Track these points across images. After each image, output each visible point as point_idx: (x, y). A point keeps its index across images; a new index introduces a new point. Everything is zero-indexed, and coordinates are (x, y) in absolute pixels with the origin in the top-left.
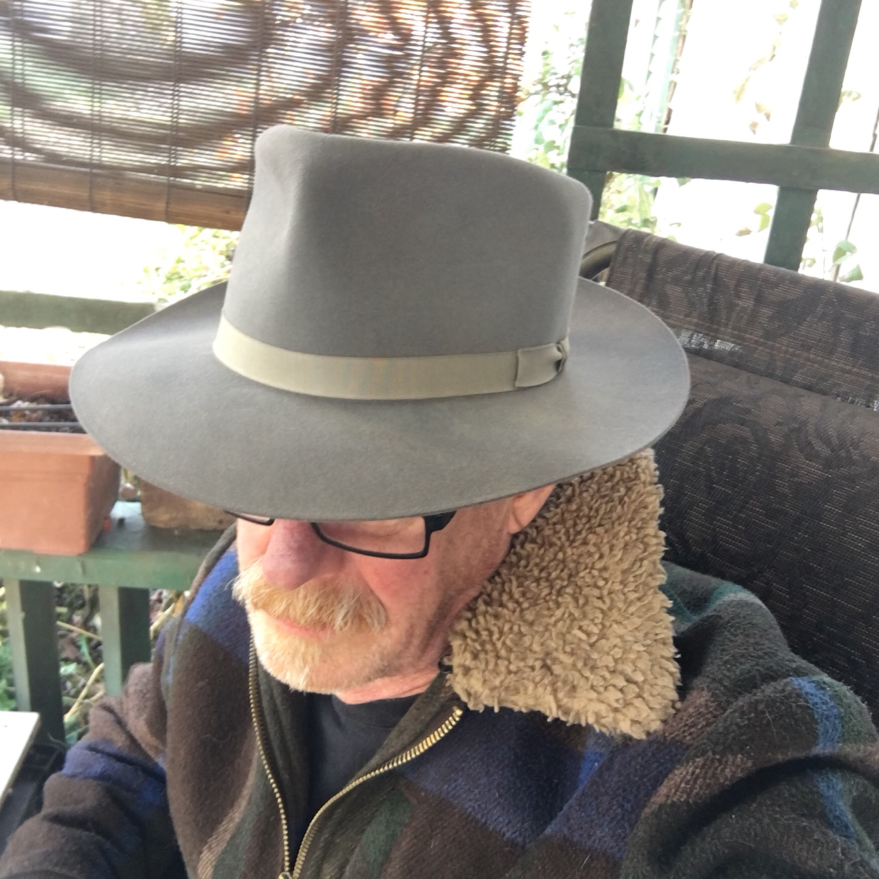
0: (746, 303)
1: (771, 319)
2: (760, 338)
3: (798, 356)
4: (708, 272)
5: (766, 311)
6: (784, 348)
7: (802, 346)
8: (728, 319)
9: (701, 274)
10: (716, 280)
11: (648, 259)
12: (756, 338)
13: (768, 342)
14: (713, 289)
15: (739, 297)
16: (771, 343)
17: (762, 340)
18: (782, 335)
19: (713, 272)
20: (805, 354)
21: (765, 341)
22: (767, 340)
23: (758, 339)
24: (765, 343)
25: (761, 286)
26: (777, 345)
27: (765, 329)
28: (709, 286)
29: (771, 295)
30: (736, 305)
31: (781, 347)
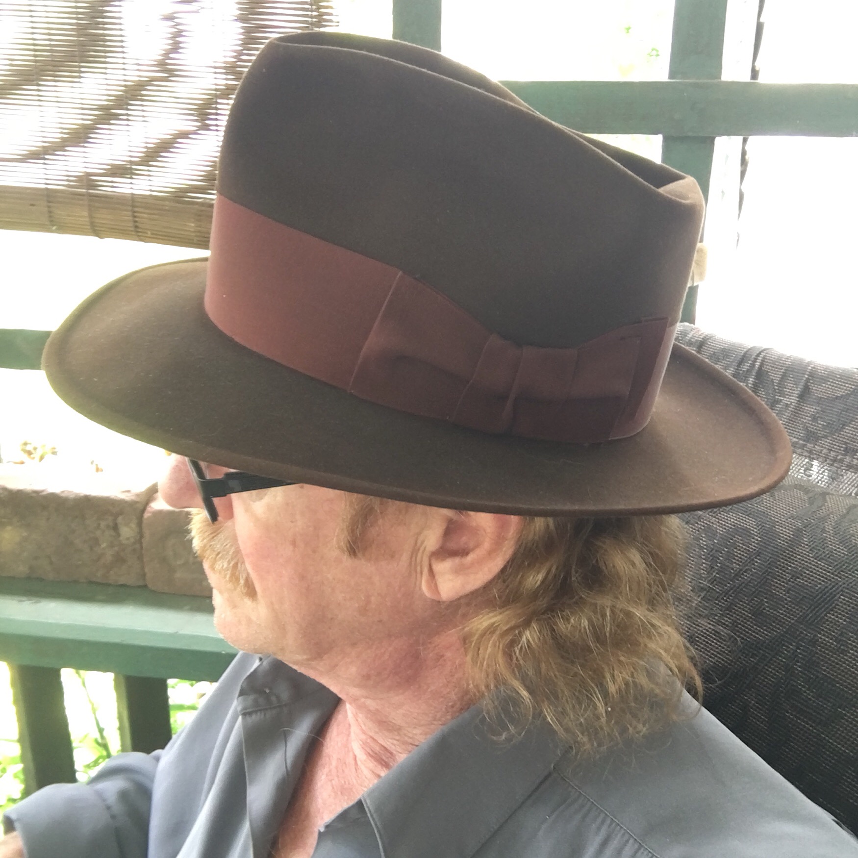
0: (791, 399)
1: (814, 419)
3: (841, 461)
4: (752, 366)
5: (810, 409)
6: (825, 451)
7: (846, 448)
9: (745, 367)
10: (761, 375)
13: (810, 445)
15: (782, 394)
16: (812, 445)
17: (801, 442)
18: (825, 437)
19: (757, 364)
20: (848, 459)
21: (804, 443)
22: (808, 442)
23: (797, 440)
24: (804, 446)
25: (808, 380)
26: (819, 448)
27: (806, 429)
28: (751, 380)
29: (818, 390)
30: (780, 401)
31: (822, 450)
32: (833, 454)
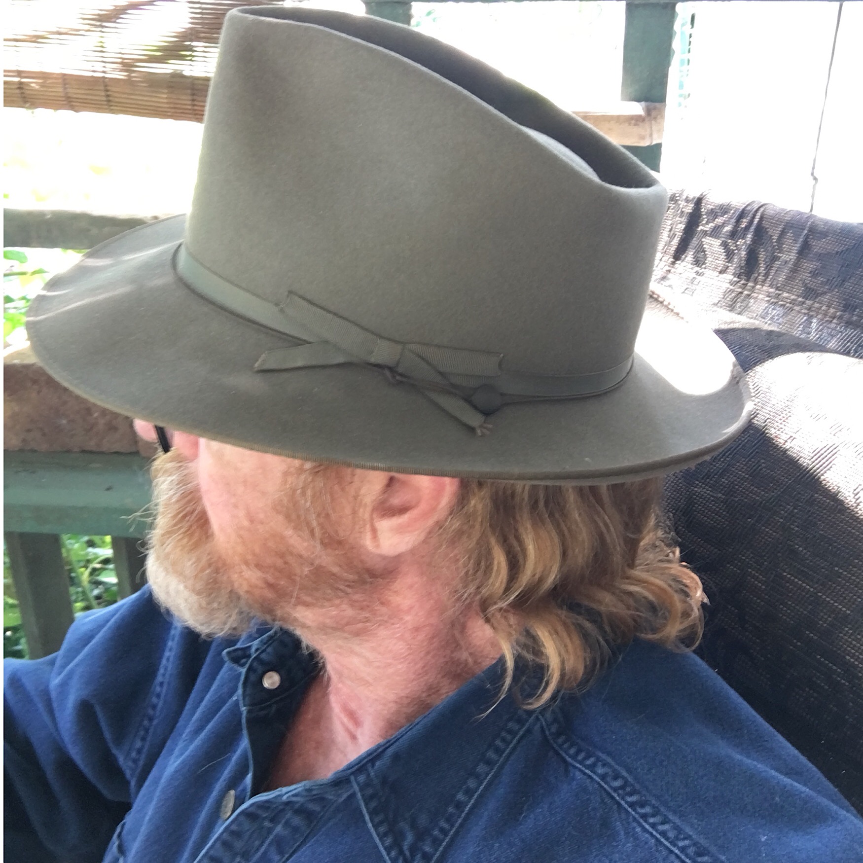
0: (789, 256)
1: (814, 274)
2: (799, 296)
3: (841, 317)
4: (751, 222)
5: (809, 265)
6: (824, 308)
8: (766, 275)
9: (744, 223)
10: (760, 230)
11: (689, 209)
12: (793, 297)
13: (807, 302)
14: (754, 241)
15: (781, 250)
16: (812, 302)
17: (800, 299)
18: (825, 293)
19: (756, 221)
21: (803, 300)
22: (807, 299)
23: (796, 297)
24: (803, 303)
25: (807, 236)
26: (817, 305)
27: (805, 285)
28: (749, 236)
29: (818, 246)
30: (777, 258)
31: (822, 307)
32: (832, 311)
